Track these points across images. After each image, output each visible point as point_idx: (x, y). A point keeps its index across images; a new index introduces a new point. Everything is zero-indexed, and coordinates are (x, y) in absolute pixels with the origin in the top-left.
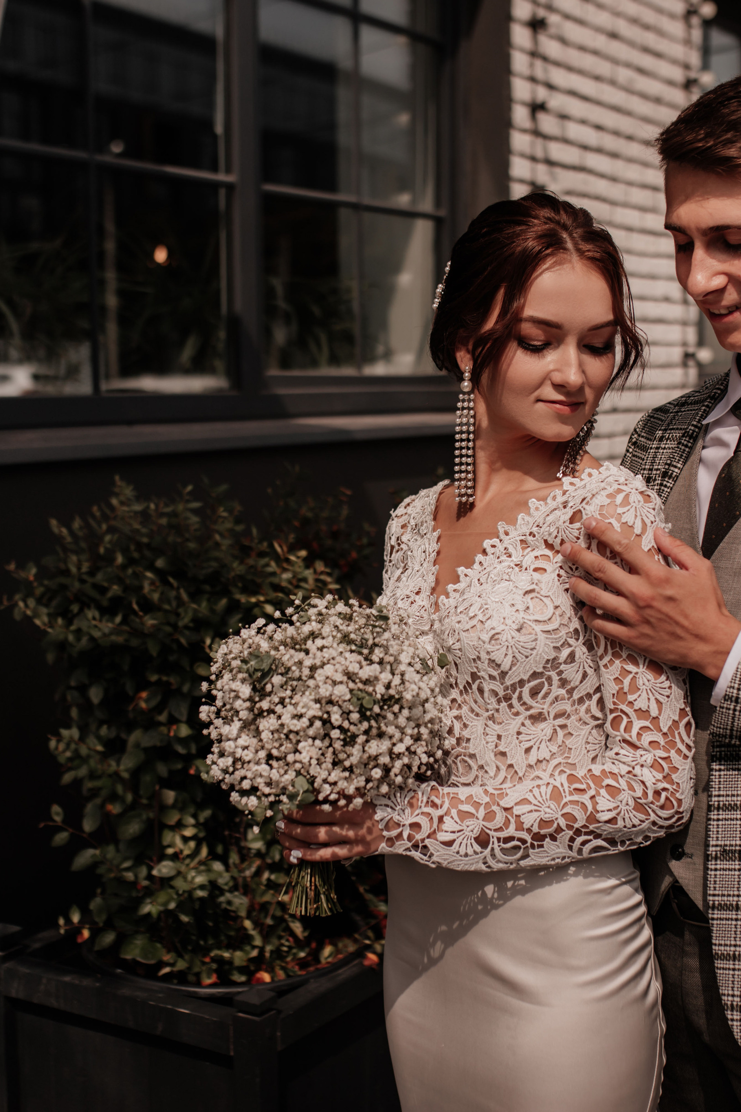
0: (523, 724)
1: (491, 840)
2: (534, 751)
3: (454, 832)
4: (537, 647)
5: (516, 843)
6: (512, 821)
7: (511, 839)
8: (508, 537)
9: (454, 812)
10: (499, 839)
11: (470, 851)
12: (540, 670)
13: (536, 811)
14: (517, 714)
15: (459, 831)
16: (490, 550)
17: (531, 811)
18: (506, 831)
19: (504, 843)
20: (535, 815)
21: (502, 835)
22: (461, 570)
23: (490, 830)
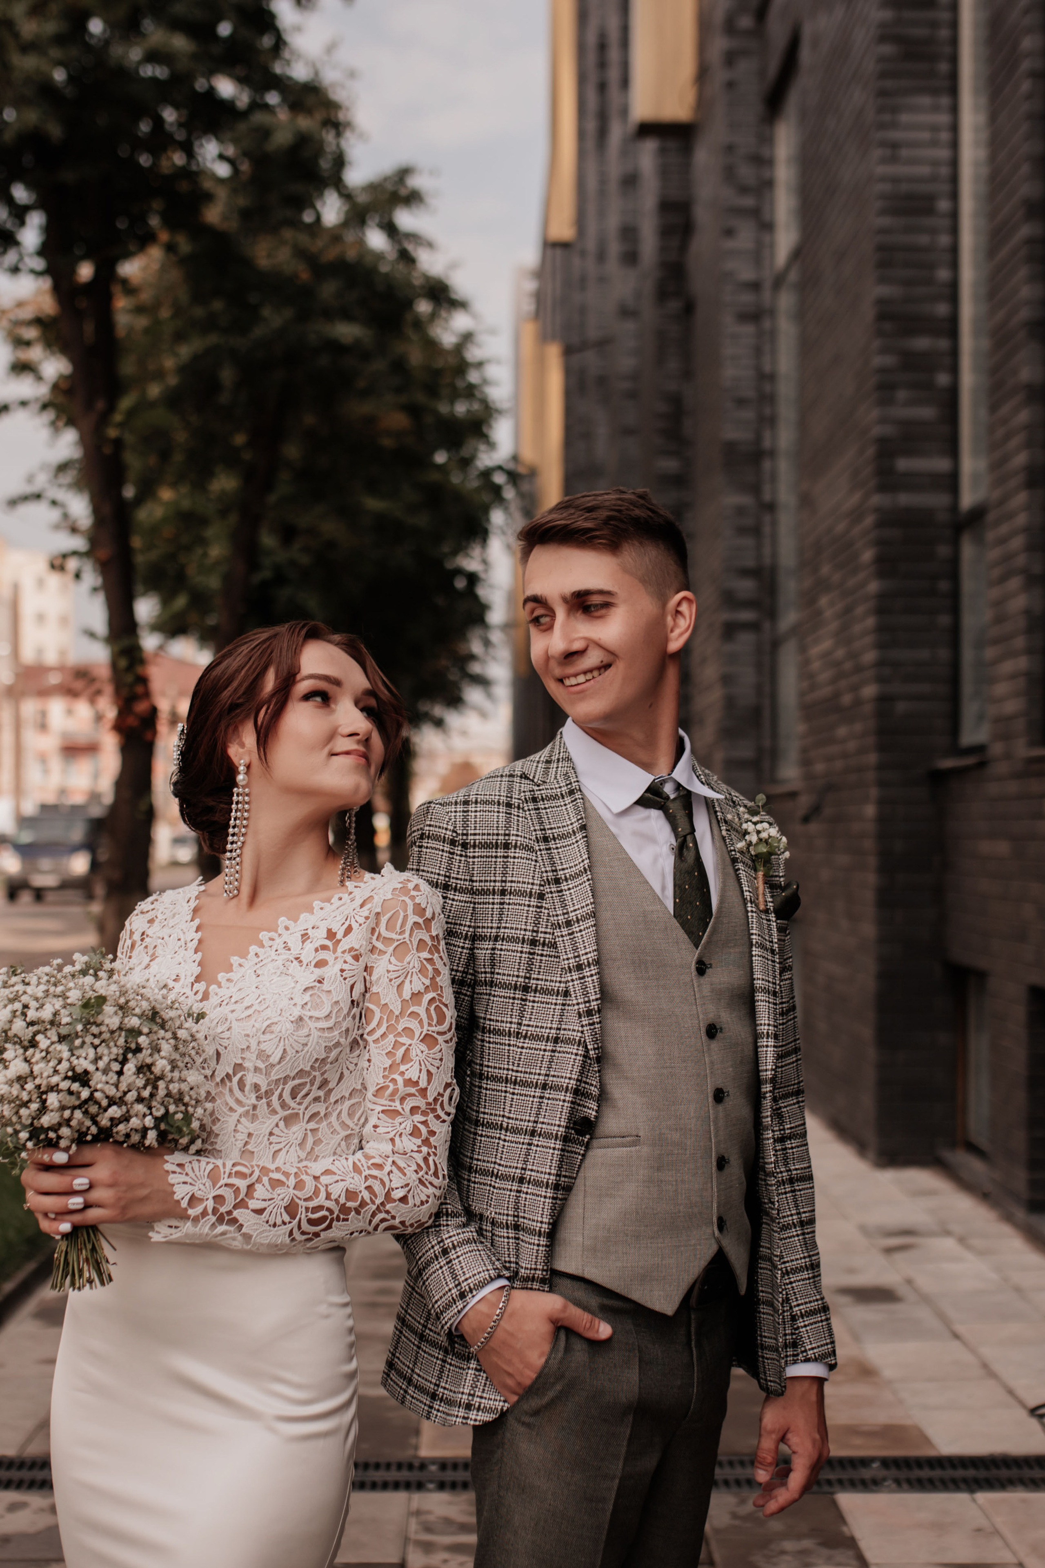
0: (277, 1125)
1: (300, 1210)
2: (282, 1154)
3: (265, 1200)
4: (309, 1044)
5: (324, 1213)
6: (323, 1189)
7: (320, 1208)
8: (289, 932)
9: (265, 1180)
10: (307, 1209)
11: (279, 1221)
12: (308, 1069)
13: (342, 1180)
14: (274, 1112)
15: (270, 1200)
16: (267, 943)
17: (337, 1181)
18: (316, 1201)
19: (312, 1213)
20: (342, 1184)
21: (311, 1204)
22: (235, 960)
23: (300, 1199)
